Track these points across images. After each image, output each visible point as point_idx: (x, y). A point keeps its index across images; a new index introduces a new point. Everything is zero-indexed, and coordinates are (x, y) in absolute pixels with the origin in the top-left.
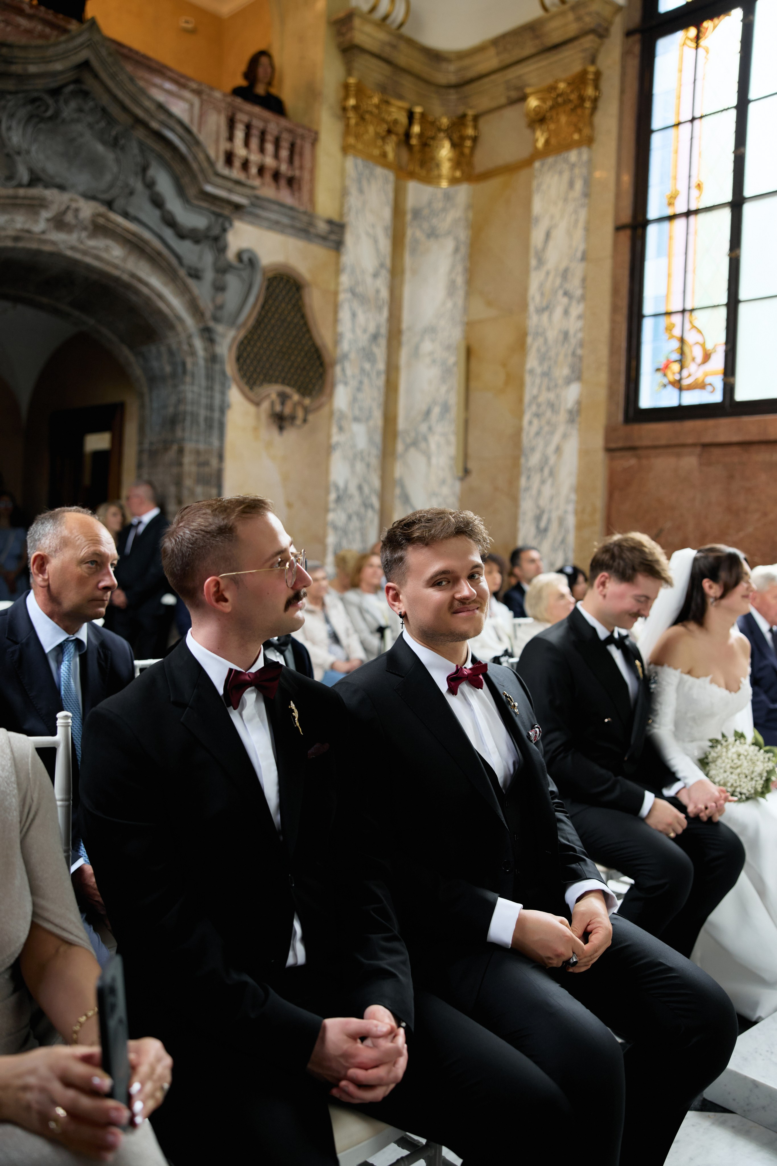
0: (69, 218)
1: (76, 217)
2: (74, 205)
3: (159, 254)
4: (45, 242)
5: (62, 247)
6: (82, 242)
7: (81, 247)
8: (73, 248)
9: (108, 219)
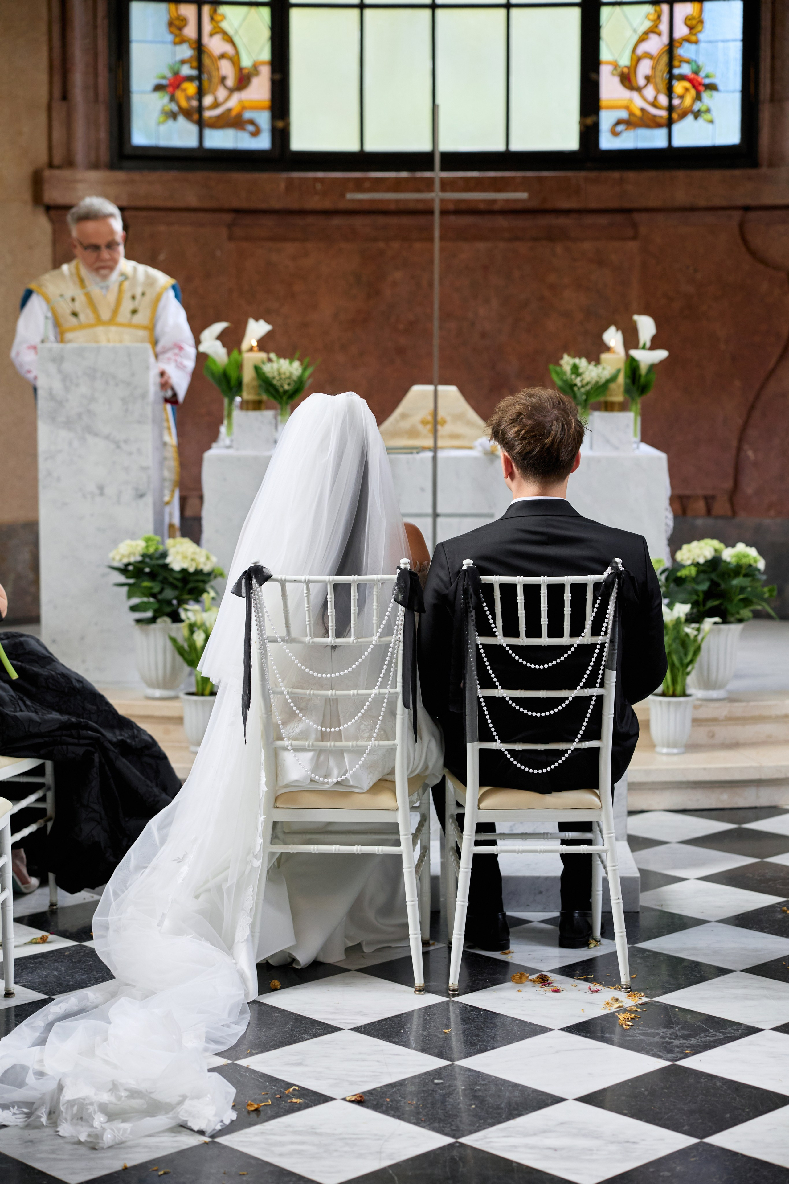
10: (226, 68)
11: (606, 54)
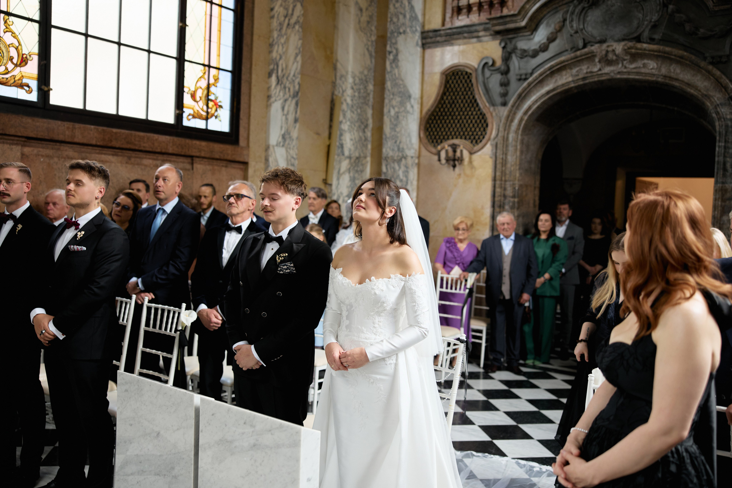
0: (611, 56)
1: (615, 54)
2: (610, 49)
3: (682, 57)
4: (602, 74)
5: (612, 74)
6: (625, 67)
7: (625, 70)
8: (619, 73)
9: (637, 49)
10: (13, 53)
11: (186, 84)
